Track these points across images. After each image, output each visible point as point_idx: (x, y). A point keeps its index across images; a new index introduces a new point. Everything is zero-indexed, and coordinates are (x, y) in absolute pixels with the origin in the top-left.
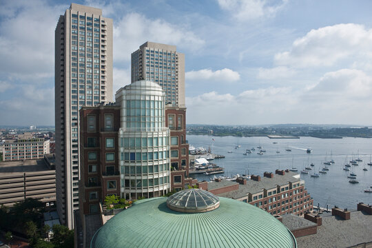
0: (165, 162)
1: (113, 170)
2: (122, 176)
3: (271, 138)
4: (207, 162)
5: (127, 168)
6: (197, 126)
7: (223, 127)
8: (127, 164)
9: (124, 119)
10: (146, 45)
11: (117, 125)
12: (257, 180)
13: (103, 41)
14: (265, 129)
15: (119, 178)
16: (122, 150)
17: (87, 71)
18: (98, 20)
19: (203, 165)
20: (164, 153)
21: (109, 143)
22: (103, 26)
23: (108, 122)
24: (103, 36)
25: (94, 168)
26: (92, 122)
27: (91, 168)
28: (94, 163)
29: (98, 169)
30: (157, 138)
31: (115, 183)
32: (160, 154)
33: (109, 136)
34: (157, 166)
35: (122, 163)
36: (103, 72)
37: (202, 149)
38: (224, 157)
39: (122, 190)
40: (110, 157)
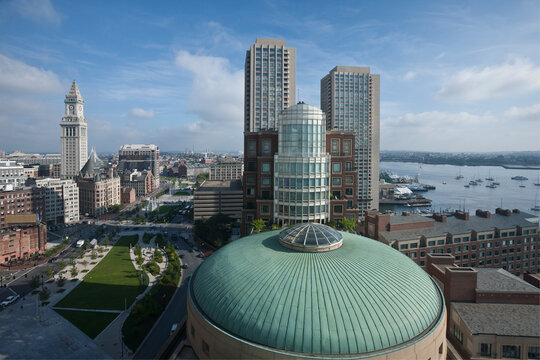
0: (323, 190)
1: (268, 194)
2: (276, 201)
3: (507, 168)
4: (410, 192)
5: (281, 193)
6: (407, 153)
7: (439, 154)
8: (281, 190)
9: (280, 144)
10: (335, 69)
11: (275, 150)
12: (464, 219)
13: (286, 70)
14: (501, 157)
15: (273, 204)
16: (276, 175)
17: (270, 99)
18: (281, 50)
19: (405, 195)
20: (322, 181)
21: (266, 168)
22: (286, 55)
23: (267, 146)
24: (286, 65)
25: (253, 192)
26: (253, 147)
27: (249, 191)
28: (253, 187)
29: (256, 192)
30: (314, 164)
31: (268, 208)
32: (317, 181)
33: (266, 161)
34: (313, 194)
35: (276, 188)
36: (286, 99)
37: (408, 178)
38: (434, 188)
39: (276, 215)
40: (266, 182)
